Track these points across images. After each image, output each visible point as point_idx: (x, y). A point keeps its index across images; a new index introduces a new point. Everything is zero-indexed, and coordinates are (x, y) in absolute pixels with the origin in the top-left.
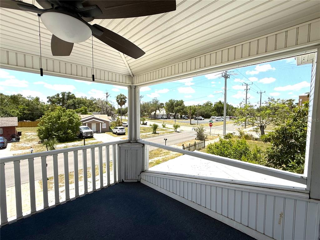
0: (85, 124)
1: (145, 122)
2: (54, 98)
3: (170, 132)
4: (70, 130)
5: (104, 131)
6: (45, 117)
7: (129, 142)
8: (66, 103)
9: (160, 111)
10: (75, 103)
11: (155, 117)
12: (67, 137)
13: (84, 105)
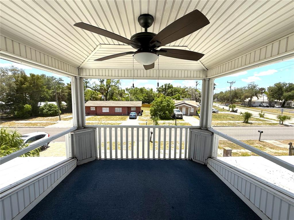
0: (177, 108)
1: (235, 109)
2: (160, 88)
3: (270, 124)
4: (167, 112)
5: (191, 115)
6: (154, 102)
7: (200, 128)
8: (167, 92)
9: (258, 97)
10: (172, 91)
11: (250, 105)
12: (165, 116)
13: (179, 93)
